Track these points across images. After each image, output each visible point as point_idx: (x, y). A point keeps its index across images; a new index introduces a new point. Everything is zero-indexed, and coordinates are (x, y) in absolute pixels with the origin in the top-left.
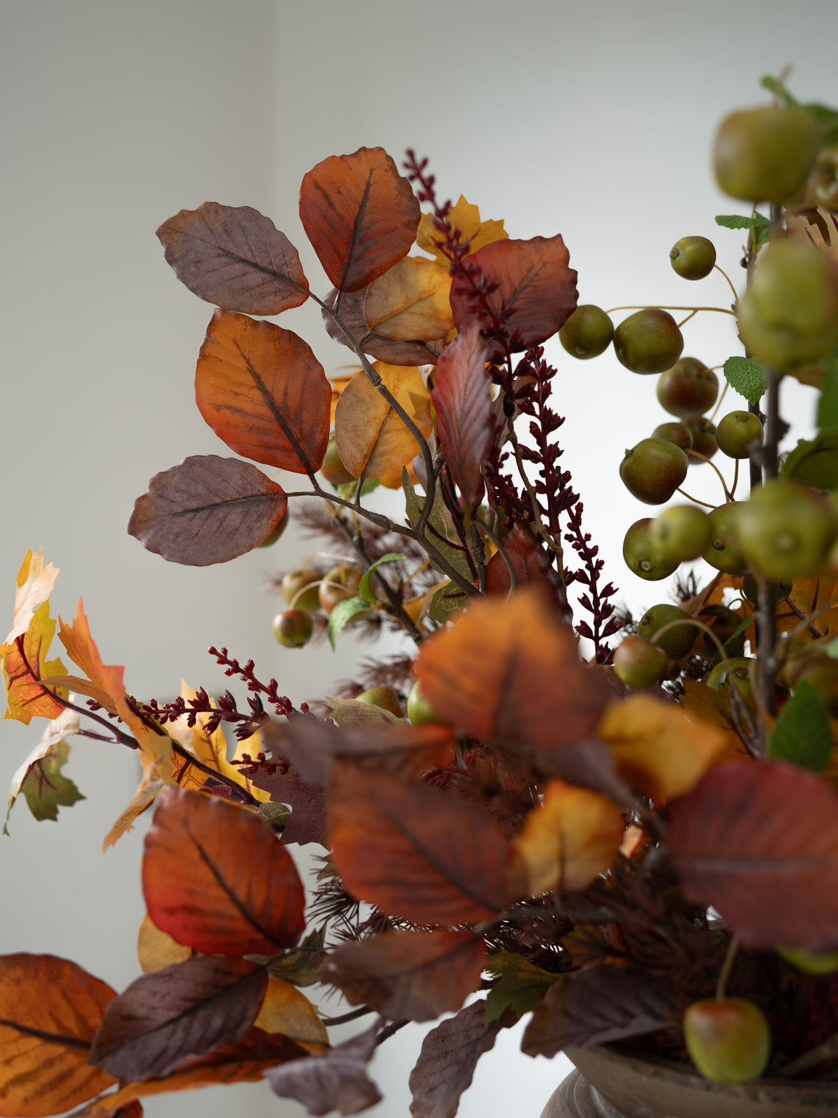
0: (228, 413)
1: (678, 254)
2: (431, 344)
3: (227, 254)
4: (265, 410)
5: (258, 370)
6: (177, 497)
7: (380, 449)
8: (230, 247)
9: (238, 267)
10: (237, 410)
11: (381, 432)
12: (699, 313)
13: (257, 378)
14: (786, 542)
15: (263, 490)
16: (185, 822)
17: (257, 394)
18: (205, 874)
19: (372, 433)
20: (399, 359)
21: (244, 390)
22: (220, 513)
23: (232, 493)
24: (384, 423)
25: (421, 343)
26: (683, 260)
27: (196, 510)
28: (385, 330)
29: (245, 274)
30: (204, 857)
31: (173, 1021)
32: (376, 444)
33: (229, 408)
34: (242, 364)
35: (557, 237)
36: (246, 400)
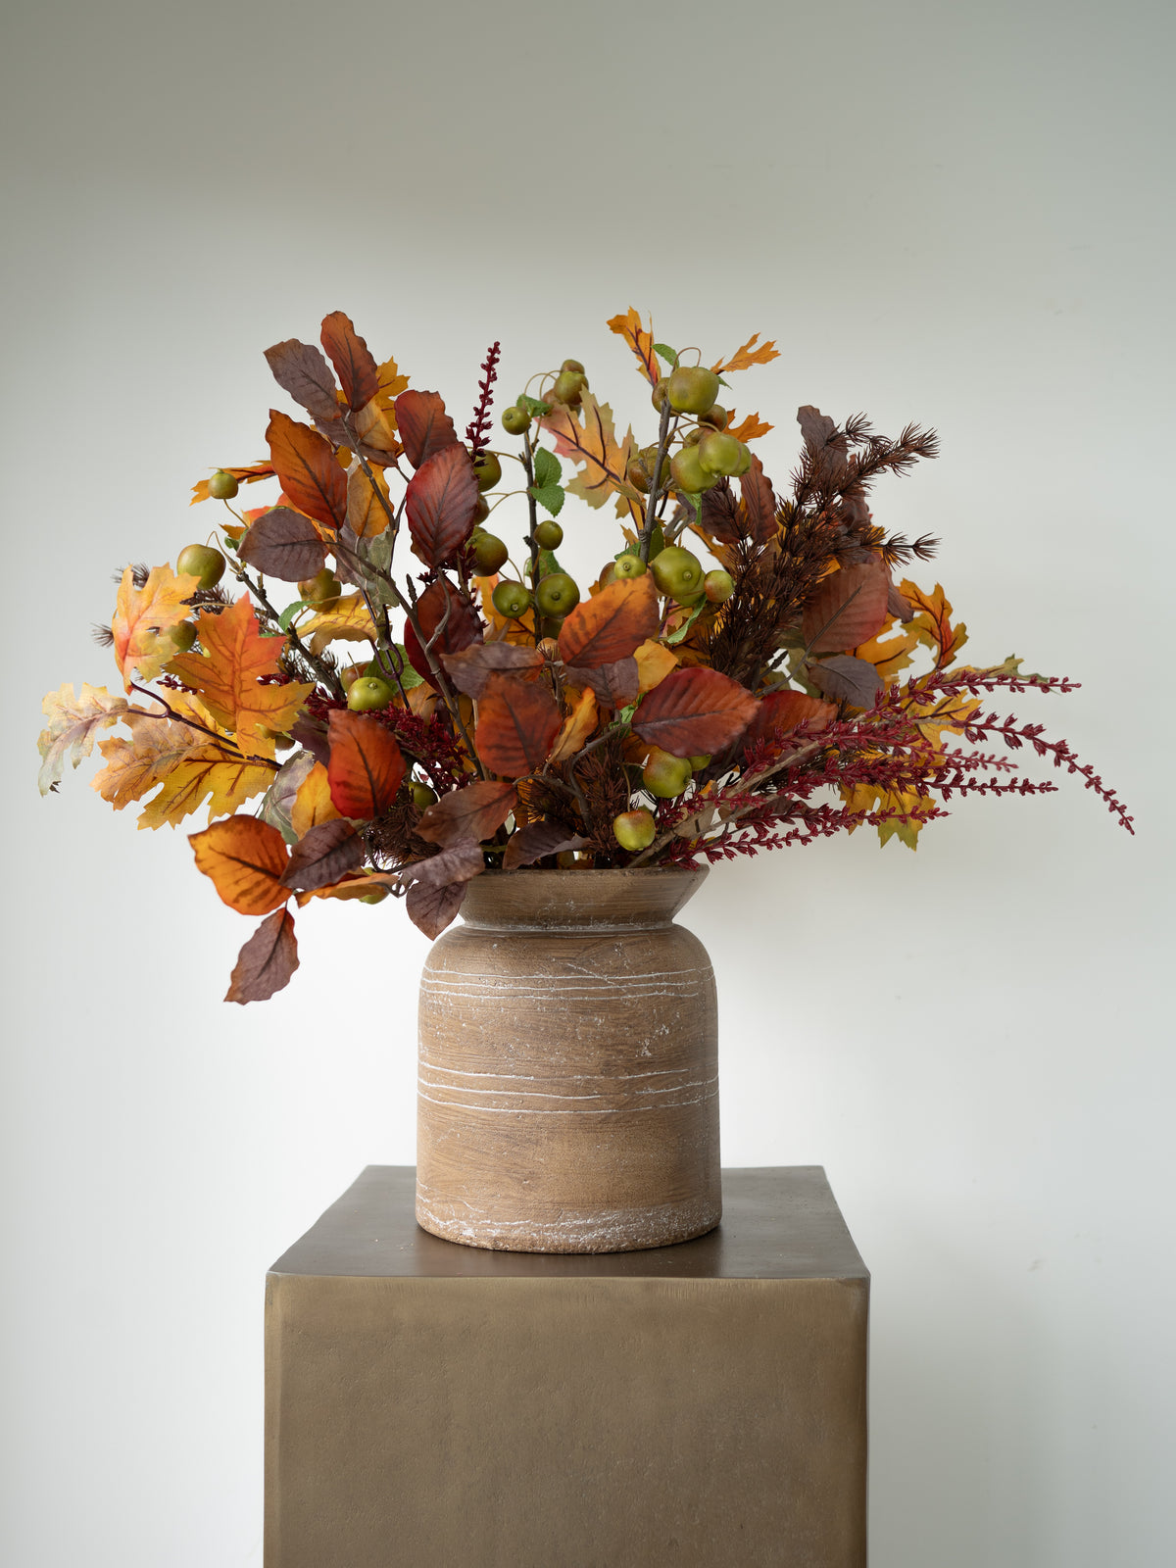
0: (295, 482)
1: (512, 417)
2: (389, 453)
3: (306, 376)
4: (310, 482)
5: (303, 457)
6: (272, 535)
7: (369, 520)
8: (307, 372)
9: (313, 386)
10: (299, 482)
11: (370, 508)
13: (304, 461)
15: (315, 537)
16: (349, 729)
17: (305, 472)
18: (360, 760)
19: (365, 506)
20: (380, 461)
21: (299, 469)
22: (298, 548)
23: (301, 538)
24: (370, 503)
25: (384, 451)
26: (514, 422)
27: (284, 545)
28: (367, 440)
29: (317, 391)
30: (360, 750)
31: (319, 860)
32: (367, 518)
33: (294, 479)
34: (293, 451)
35: (437, 393)
36: (302, 475)
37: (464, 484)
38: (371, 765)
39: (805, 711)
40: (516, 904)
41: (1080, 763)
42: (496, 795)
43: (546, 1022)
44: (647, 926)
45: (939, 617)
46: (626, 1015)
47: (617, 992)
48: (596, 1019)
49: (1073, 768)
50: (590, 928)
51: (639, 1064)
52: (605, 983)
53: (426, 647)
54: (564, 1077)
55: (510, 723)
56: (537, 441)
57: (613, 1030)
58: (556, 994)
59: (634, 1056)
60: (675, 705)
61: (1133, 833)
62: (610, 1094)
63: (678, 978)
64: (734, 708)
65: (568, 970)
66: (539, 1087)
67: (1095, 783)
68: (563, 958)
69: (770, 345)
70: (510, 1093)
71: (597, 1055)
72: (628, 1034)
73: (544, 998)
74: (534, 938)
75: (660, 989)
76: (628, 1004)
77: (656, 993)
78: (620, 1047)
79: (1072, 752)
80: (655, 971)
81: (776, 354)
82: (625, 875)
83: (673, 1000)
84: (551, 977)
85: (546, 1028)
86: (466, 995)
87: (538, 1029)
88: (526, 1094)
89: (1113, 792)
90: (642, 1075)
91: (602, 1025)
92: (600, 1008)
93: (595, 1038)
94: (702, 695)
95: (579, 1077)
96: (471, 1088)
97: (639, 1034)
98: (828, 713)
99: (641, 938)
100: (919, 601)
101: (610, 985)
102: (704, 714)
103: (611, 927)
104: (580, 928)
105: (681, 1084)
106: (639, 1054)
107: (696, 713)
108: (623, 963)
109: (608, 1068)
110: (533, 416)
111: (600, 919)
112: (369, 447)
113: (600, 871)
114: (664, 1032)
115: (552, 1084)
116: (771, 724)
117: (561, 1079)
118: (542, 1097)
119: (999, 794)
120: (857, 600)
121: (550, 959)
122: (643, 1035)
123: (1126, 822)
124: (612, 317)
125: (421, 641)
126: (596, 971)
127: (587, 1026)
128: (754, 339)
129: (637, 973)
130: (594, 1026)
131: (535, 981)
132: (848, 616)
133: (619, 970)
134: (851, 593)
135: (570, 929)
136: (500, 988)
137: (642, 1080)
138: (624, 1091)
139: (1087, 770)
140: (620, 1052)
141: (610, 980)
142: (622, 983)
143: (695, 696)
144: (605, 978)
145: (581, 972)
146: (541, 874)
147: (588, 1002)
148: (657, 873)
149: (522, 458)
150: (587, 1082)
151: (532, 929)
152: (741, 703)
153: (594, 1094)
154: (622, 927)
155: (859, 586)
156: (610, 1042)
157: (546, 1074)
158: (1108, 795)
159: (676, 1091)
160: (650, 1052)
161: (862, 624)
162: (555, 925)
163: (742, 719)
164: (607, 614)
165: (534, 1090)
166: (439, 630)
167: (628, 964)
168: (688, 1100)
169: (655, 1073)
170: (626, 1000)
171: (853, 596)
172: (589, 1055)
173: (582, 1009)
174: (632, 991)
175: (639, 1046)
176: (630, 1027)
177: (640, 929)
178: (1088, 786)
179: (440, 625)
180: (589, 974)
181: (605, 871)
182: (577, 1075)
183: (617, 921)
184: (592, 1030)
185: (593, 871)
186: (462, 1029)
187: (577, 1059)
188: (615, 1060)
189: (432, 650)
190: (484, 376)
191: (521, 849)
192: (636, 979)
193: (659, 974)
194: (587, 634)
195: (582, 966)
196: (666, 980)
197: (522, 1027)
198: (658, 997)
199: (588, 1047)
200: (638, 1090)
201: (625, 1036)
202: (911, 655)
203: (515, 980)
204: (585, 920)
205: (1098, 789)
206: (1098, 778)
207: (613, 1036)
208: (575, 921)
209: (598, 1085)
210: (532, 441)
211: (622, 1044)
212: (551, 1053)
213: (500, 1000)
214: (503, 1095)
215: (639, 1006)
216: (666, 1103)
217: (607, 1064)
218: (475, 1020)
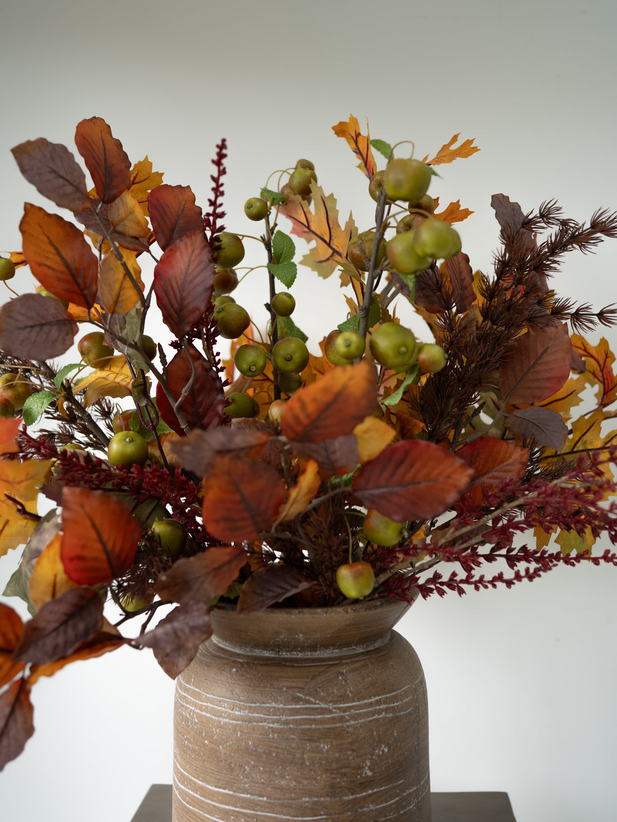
0: (45, 269)
1: (252, 207)
2: (141, 239)
3: (54, 171)
4: (62, 268)
5: (56, 244)
6: (20, 318)
7: (120, 299)
8: (55, 168)
9: (61, 181)
10: (49, 267)
11: (121, 288)
13: (56, 248)
14: (403, 349)
15: (66, 317)
16: (82, 506)
17: (57, 258)
18: (93, 534)
19: (117, 287)
20: (130, 246)
21: (51, 256)
22: (46, 328)
23: (51, 319)
24: (122, 283)
25: (136, 238)
26: (254, 211)
27: (32, 327)
28: (119, 228)
29: (64, 185)
30: (94, 526)
31: (56, 629)
32: (118, 296)
33: (45, 265)
34: (45, 239)
35: (188, 187)
36: (54, 261)
37: (202, 266)
38: (105, 536)
39: (502, 455)
40: (252, 635)
42: (227, 558)
43: (277, 748)
45: (602, 364)
46: (349, 740)
47: (341, 719)
48: (322, 745)
50: (317, 654)
51: (361, 784)
52: (330, 712)
53: (175, 405)
54: (293, 799)
55: (237, 497)
56: (276, 225)
57: (337, 755)
58: (286, 723)
59: (356, 777)
60: (393, 475)
62: (335, 814)
63: (395, 699)
64: (449, 477)
65: (297, 700)
66: (270, 807)
68: (292, 688)
69: (469, 142)
70: (245, 811)
71: (323, 779)
72: (351, 758)
73: (275, 726)
74: (266, 665)
75: (379, 712)
76: (351, 730)
77: (376, 716)
78: (344, 770)
80: (375, 696)
81: (476, 149)
82: (347, 612)
83: (393, 718)
84: (281, 706)
85: (278, 754)
86: (208, 715)
87: (270, 755)
88: (259, 813)
90: (364, 794)
91: (327, 751)
92: (326, 735)
93: (321, 763)
94: (418, 466)
95: (307, 799)
96: (212, 801)
97: (361, 756)
98: (522, 455)
99: (363, 663)
100: (585, 350)
101: (335, 713)
102: (419, 483)
103: (336, 653)
104: (308, 655)
105: (398, 795)
106: (361, 775)
107: (413, 482)
108: (346, 691)
109: (333, 790)
110: (272, 205)
111: (326, 646)
112: (122, 234)
113: (325, 610)
114: (383, 751)
115: (283, 806)
117: (290, 801)
118: (274, 818)
120: (546, 358)
121: (282, 688)
122: (364, 757)
124: (336, 123)
125: (171, 400)
126: (322, 700)
127: (313, 752)
128: (455, 139)
129: (359, 700)
130: (320, 752)
131: (268, 709)
132: (538, 372)
133: (343, 698)
134: (540, 352)
135: (300, 655)
136: (237, 713)
137: (364, 799)
138: (348, 811)
140: (344, 775)
141: (335, 708)
142: (345, 710)
143: (412, 466)
144: (331, 706)
145: (308, 702)
146: (272, 612)
147: (315, 730)
148: (376, 607)
149: (263, 239)
150: (315, 803)
151: (267, 654)
152: (455, 472)
153: (321, 815)
154: (346, 651)
155: (546, 347)
156: (334, 766)
157: (277, 796)
159: (394, 803)
160: (371, 771)
161: (549, 379)
162: (287, 651)
163: (455, 486)
165: (267, 810)
166: (186, 392)
167: (351, 692)
168: (404, 807)
169: (376, 790)
170: (348, 726)
171: (542, 354)
172: (315, 779)
173: (310, 737)
174: (354, 717)
175: (360, 768)
176: (353, 751)
177: (361, 650)
179: (186, 387)
180: (315, 704)
181: (329, 610)
182: (305, 797)
183: (341, 647)
184: (318, 756)
185: (319, 610)
186: (205, 745)
187: (305, 782)
188: (340, 783)
189: (180, 408)
190: (214, 171)
191: (255, 593)
192: (358, 706)
193: (378, 698)
194: (308, 416)
195: (310, 695)
196: (385, 703)
197: (256, 751)
198: (377, 720)
199: (315, 771)
200: (361, 807)
201: (348, 759)
202: (581, 395)
203: (250, 707)
204: (313, 648)
207: (337, 761)
208: (303, 649)
209: (325, 807)
210: (272, 225)
211: (346, 767)
212: (282, 777)
213: (236, 725)
214: (238, 812)
215: (361, 731)
216: (386, 816)
217: (332, 786)
218: (215, 740)
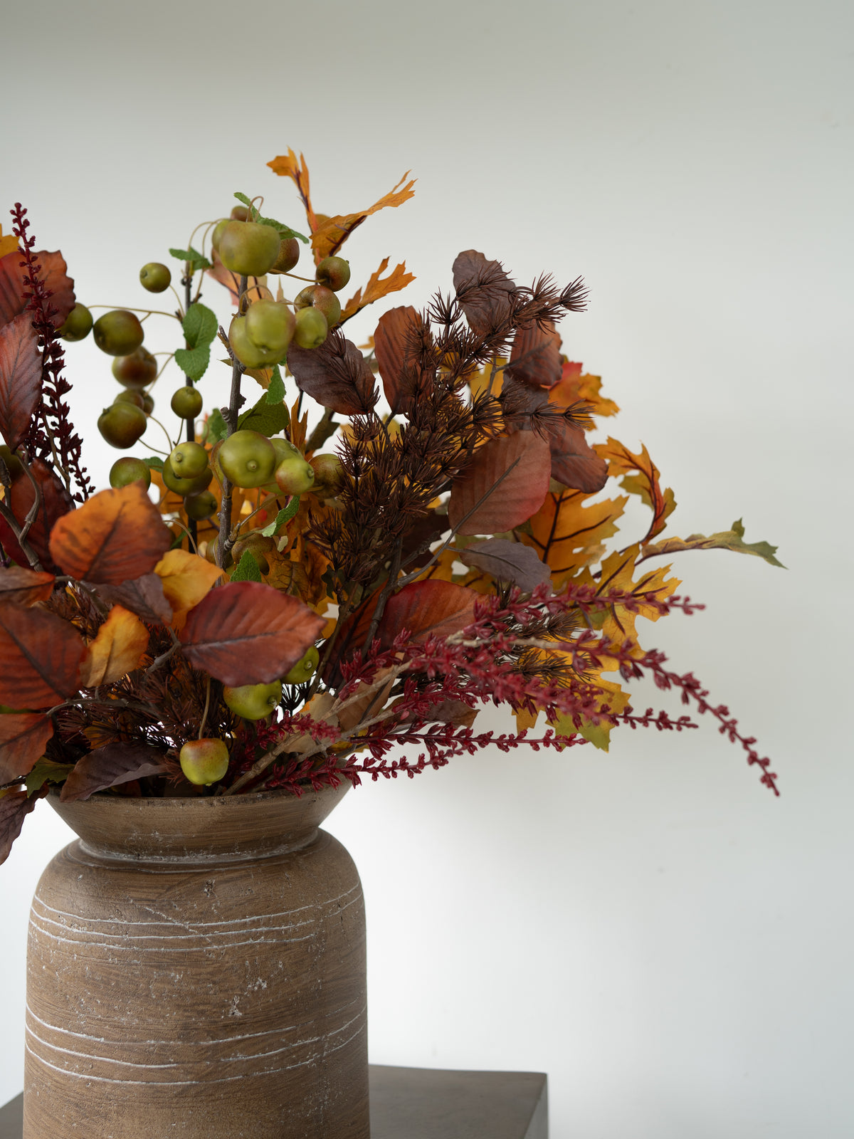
1: (146, 275)
12: (152, 315)
14: (252, 465)
26: (149, 279)
35: (59, 252)
37: (29, 360)
39: (451, 603)
41: (712, 701)
42: (22, 728)
43: (117, 975)
44: (260, 853)
45: (651, 475)
46: (210, 969)
47: (200, 942)
48: (173, 974)
49: (704, 707)
50: (186, 860)
51: (226, 1026)
52: (186, 932)
53: (20, 536)
54: (135, 1041)
56: (199, 296)
57: (193, 987)
58: (129, 944)
59: (219, 1017)
60: (220, 626)
61: (777, 794)
62: (189, 1062)
63: (285, 921)
64: (291, 629)
65: (146, 915)
66: (108, 1051)
67: (730, 728)
68: (141, 900)
69: (411, 184)
70: (80, 1055)
71: (173, 1017)
72: (211, 992)
73: (116, 947)
74: (118, 871)
75: (256, 936)
76: (213, 956)
77: (251, 941)
78: (201, 1007)
79: (704, 686)
80: (251, 915)
81: (413, 194)
82: (212, 804)
83: (277, 946)
84: (125, 922)
85: (117, 984)
86: (47, 933)
87: (109, 984)
88: (96, 1058)
89: (752, 741)
90: (230, 1039)
91: (180, 981)
92: (179, 961)
93: (171, 997)
94: (250, 615)
95: (153, 1042)
96: (48, 1042)
97: (227, 991)
99: (243, 872)
100: (630, 459)
101: (192, 933)
102: (254, 636)
103: (212, 859)
104: (174, 860)
105: (284, 1045)
106: (225, 1014)
107: (245, 634)
108: (211, 906)
109: (186, 1032)
111: (196, 849)
113: (182, 801)
114: (260, 987)
115: (122, 1049)
116: (411, 619)
117: (131, 1044)
118: (112, 1064)
119: (634, 726)
120: (515, 473)
121: (128, 900)
122: (230, 992)
123: (768, 780)
124: (272, 158)
125: (15, 529)
126: (177, 916)
127: (162, 982)
128: (404, 177)
129: (227, 919)
130: (170, 982)
131: (109, 926)
132: (504, 492)
133: (205, 915)
134: (508, 465)
135: (164, 860)
136: (75, 930)
137: (230, 1045)
138: (206, 1059)
139: (723, 711)
140: (202, 1013)
141: (193, 928)
142: (206, 931)
143: (243, 614)
144: (187, 925)
145: (159, 918)
146: (116, 802)
147: (164, 954)
148: (254, 800)
149: (178, 315)
150: (162, 1048)
151: (125, 857)
152: (298, 623)
153: (170, 1063)
154: (225, 857)
155: (517, 457)
156: (189, 1001)
157: (117, 1037)
158: (747, 743)
159: (276, 1055)
160: (240, 1011)
161: (519, 501)
162: (148, 855)
163: (301, 641)
164: (103, 528)
165: (104, 1054)
166: (30, 519)
167: (217, 908)
168: (294, 1062)
169: (247, 1036)
170: (210, 952)
171: (511, 468)
172: (163, 1017)
173: (159, 963)
174: (219, 941)
175: (224, 1005)
176: (214, 983)
178: (722, 730)
179: (30, 513)
180: (167, 921)
181: (188, 800)
182: (150, 1039)
183: (217, 850)
184: (168, 987)
185: (174, 801)
186: (43, 971)
187: (150, 1020)
188: (195, 1023)
191: (89, 776)
192: (224, 926)
193: (255, 918)
195: (161, 910)
196: (265, 925)
197: (94, 979)
198: (252, 946)
199: (163, 1007)
200: (224, 1057)
201: (207, 994)
203: (90, 924)
204: (179, 850)
205: (733, 734)
206: (734, 722)
207: (193, 995)
208: (167, 852)
209: (174, 1053)
210: (193, 296)
211: (204, 1004)
212: (123, 1012)
213: (73, 945)
214: (73, 1056)
215: (227, 958)
216: (262, 1070)
217: (186, 1027)
218: (52, 964)
